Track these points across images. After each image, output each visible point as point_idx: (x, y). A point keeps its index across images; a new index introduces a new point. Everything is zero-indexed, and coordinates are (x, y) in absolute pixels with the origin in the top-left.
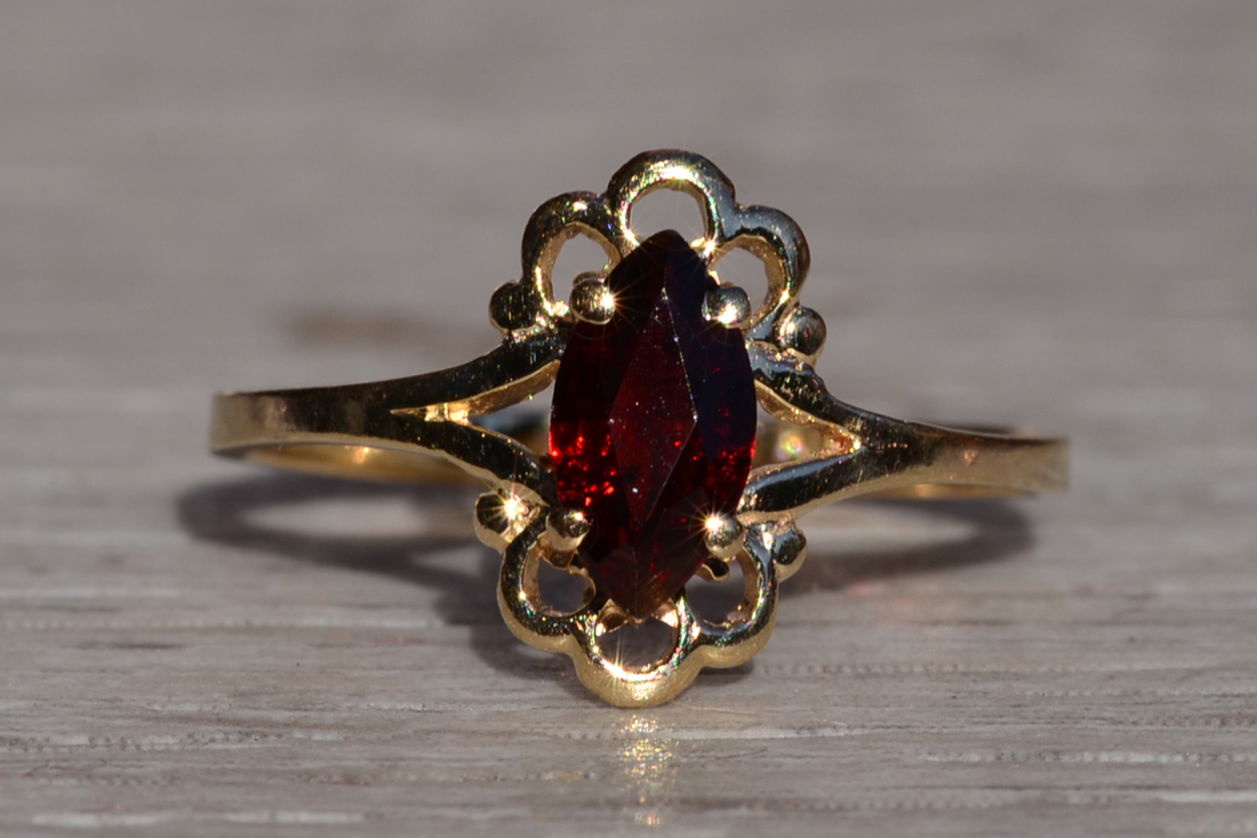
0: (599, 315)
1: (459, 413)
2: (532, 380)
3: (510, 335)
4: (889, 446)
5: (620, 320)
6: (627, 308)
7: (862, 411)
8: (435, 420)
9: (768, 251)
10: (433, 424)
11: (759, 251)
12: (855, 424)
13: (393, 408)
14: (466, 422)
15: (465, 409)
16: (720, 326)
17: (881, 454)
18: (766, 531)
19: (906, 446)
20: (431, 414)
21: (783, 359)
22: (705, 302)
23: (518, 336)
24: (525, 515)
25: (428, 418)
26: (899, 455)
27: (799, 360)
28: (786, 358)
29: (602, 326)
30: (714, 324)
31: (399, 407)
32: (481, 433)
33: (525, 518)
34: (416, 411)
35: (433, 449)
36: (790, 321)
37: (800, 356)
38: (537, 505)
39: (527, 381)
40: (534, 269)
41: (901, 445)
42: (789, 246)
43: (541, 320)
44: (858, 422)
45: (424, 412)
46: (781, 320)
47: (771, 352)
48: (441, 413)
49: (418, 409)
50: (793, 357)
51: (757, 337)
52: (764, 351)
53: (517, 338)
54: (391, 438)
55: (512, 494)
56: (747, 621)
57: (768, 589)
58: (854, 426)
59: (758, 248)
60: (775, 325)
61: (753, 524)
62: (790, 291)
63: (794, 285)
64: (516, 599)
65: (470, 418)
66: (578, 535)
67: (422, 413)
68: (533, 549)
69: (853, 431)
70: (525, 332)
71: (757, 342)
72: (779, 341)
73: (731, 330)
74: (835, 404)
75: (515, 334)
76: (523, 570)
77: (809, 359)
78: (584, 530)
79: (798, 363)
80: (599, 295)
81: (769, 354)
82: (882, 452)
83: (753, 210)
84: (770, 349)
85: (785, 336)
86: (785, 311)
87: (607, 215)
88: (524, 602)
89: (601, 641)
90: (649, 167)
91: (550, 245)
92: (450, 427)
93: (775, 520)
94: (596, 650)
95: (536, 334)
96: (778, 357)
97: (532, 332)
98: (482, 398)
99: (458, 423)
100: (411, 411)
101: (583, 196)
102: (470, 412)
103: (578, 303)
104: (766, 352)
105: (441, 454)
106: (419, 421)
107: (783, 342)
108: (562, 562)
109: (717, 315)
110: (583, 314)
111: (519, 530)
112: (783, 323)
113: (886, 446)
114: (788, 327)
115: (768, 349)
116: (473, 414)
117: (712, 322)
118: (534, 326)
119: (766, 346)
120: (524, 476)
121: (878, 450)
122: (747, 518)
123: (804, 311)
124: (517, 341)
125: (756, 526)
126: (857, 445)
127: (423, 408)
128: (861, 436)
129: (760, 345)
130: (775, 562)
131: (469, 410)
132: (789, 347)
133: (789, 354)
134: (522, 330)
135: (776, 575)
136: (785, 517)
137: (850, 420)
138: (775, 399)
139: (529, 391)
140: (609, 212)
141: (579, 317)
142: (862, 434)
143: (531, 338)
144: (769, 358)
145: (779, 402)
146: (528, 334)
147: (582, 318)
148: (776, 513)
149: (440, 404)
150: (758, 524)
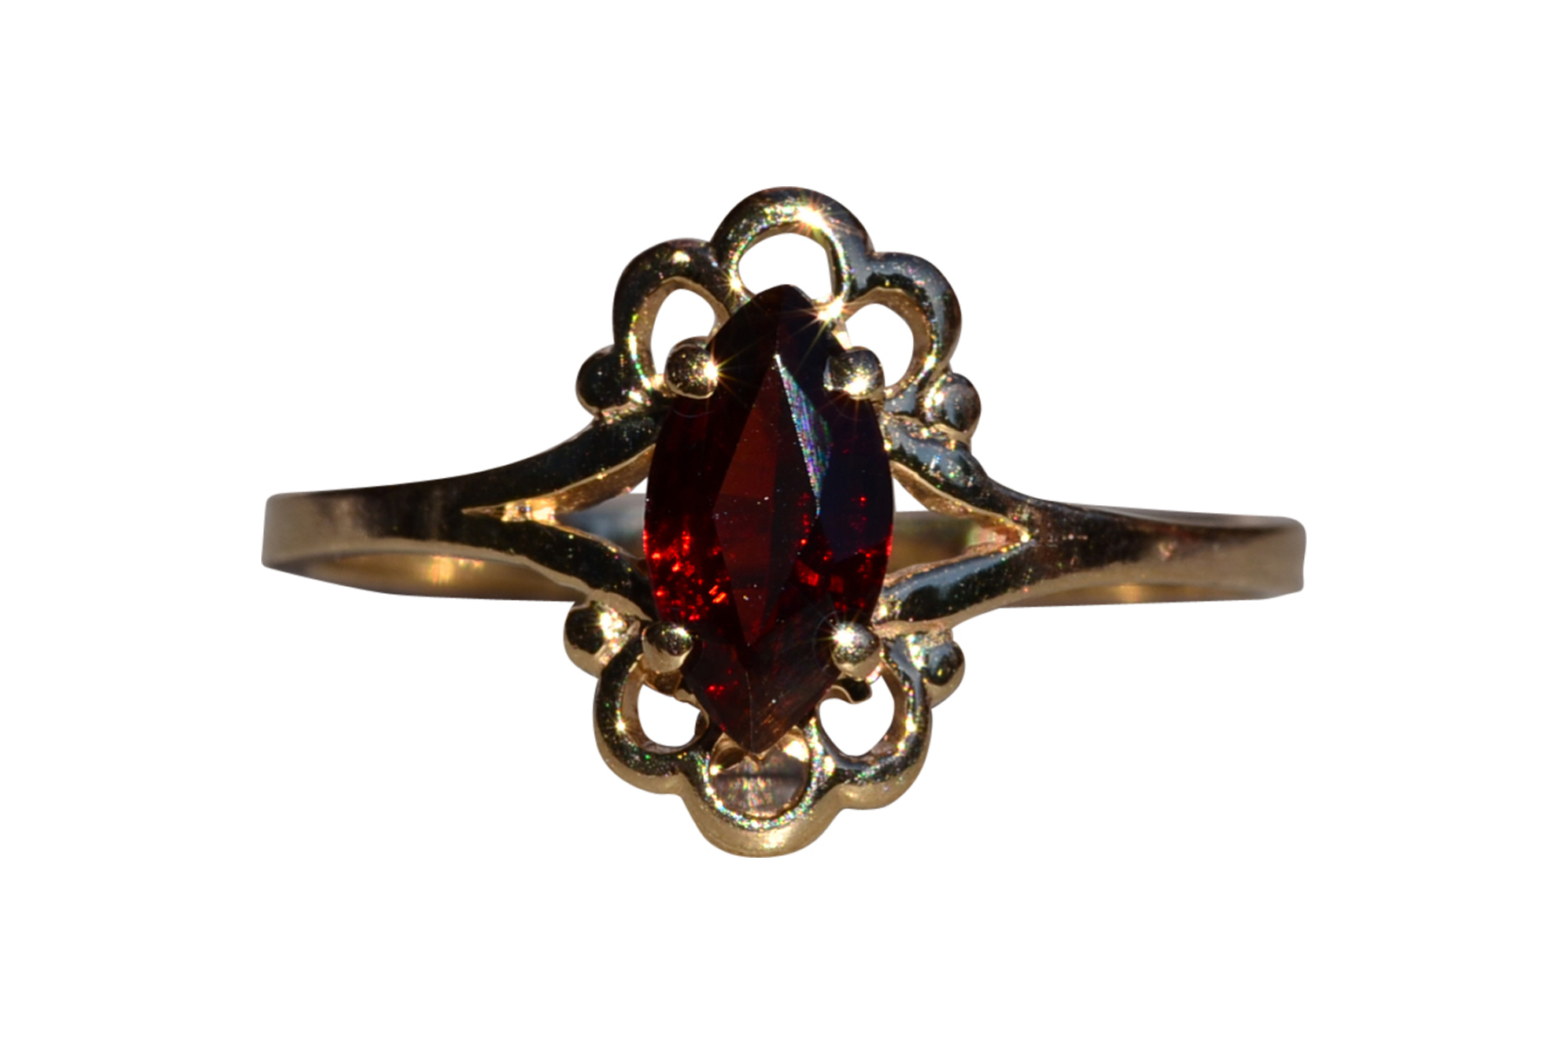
0: (700, 388)
1: (543, 511)
2: (627, 467)
3: (600, 415)
4: (1064, 538)
5: (725, 393)
6: (733, 379)
7: (1027, 497)
8: (515, 520)
9: (909, 306)
10: (512, 525)
11: (899, 306)
12: (1021, 513)
13: (466, 506)
14: (552, 522)
15: (550, 506)
16: (846, 397)
17: (1054, 548)
18: (915, 643)
19: (1085, 538)
20: (510, 512)
21: (931, 436)
22: (827, 369)
23: (610, 415)
24: (622, 632)
25: (505, 519)
26: (1076, 549)
27: (951, 437)
28: (934, 434)
29: (705, 400)
30: (839, 397)
31: (474, 505)
32: (568, 534)
33: (623, 635)
34: (492, 509)
35: (511, 554)
36: (938, 390)
37: (951, 432)
38: (637, 618)
39: (621, 471)
40: (627, 336)
41: (1079, 537)
42: (935, 300)
43: (636, 396)
44: (1024, 511)
45: (501, 511)
46: (926, 390)
47: (915, 429)
48: (522, 511)
49: (494, 507)
50: (943, 434)
51: (897, 411)
52: (906, 427)
53: (609, 418)
54: (463, 542)
55: (606, 606)
56: (893, 753)
57: (918, 714)
58: (1019, 515)
59: (897, 303)
60: (920, 395)
61: (898, 637)
62: (937, 354)
63: (943, 348)
64: (614, 731)
65: (558, 517)
66: (680, 654)
67: (499, 512)
68: (633, 672)
69: (1018, 522)
70: (618, 411)
71: (898, 417)
72: (924, 415)
73: (861, 402)
74: (995, 489)
75: (606, 413)
76: (622, 697)
77: (962, 436)
78: (688, 648)
79: (948, 441)
80: (699, 365)
81: (912, 431)
82: (1055, 546)
83: (889, 257)
84: (914, 425)
85: (933, 408)
86: (932, 379)
87: (712, 267)
88: (623, 736)
89: (715, 781)
90: (761, 208)
91: (645, 305)
92: (532, 528)
93: (924, 630)
94: (710, 791)
95: (630, 413)
96: (925, 433)
97: (626, 411)
98: (568, 492)
99: (542, 523)
100: (487, 510)
101: (684, 245)
102: (557, 510)
103: (674, 375)
104: (909, 428)
105: (522, 560)
106: (495, 522)
107: (929, 415)
108: (669, 687)
109: (842, 384)
110: (681, 388)
111: (616, 649)
112: (928, 392)
113: (1060, 539)
114: (935, 398)
115: (911, 425)
116: (561, 512)
117: (835, 393)
118: (629, 403)
119: (908, 421)
120: (620, 586)
121: (1051, 543)
122: (889, 629)
123: (956, 378)
124: (610, 422)
125: (902, 638)
126: (1025, 537)
127: (500, 505)
128: (1029, 527)
129: (901, 420)
130: (925, 681)
131: (555, 507)
132: (937, 423)
133: (938, 431)
134: (613, 409)
135: (928, 698)
136: (935, 627)
137: (1014, 509)
138: (921, 484)
139: (625, 482)
140: (715, 264)
141: (677, 391)
142: (1030, 525)
143: (626, 418)
144: (913, 435)
145: (927, 488)
146: (621, 412)
147: (680, 392)
148: (925, 622)
149: (520, 501)
150: (905, 636)
